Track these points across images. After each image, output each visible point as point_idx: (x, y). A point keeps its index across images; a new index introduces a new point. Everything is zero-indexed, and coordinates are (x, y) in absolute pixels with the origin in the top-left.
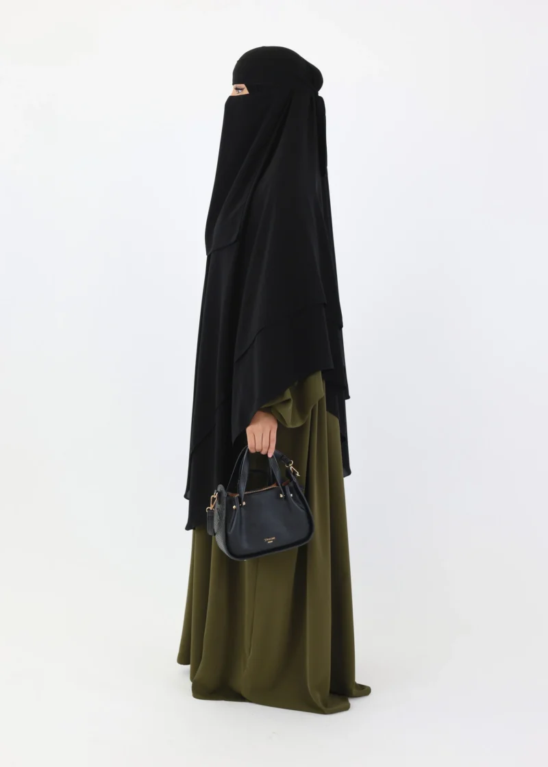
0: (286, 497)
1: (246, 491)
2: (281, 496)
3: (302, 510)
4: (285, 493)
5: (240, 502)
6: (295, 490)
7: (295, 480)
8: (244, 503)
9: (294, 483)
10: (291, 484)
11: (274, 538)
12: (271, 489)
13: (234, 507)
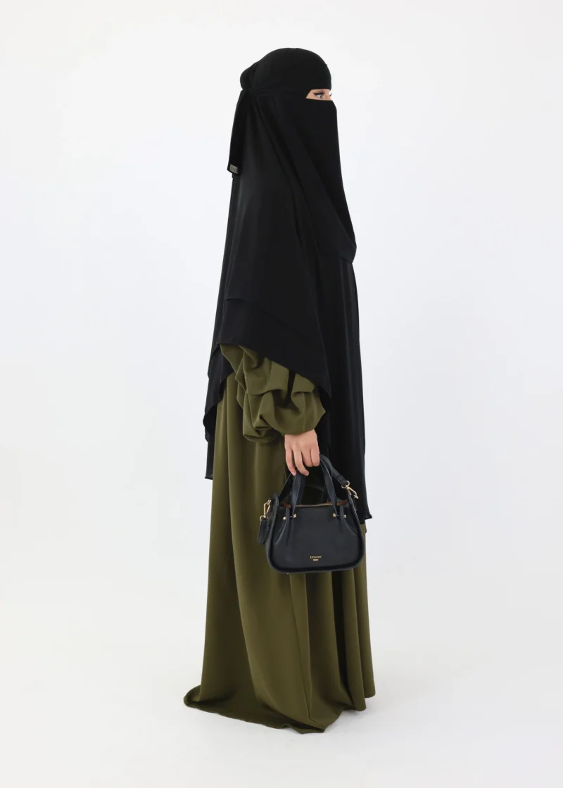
0: (338, 517)
1: (297, 504)
2: (334, 515)
3: (354, 534)
4: (338, 513)
5: (291, 514)
6: (348, 511)
7: (352, 501)
8: (295, 516)
9: (351, 506)
10: (347, 505)
11: (320, 557)
12: (325, 506)
13: (284, 518)
